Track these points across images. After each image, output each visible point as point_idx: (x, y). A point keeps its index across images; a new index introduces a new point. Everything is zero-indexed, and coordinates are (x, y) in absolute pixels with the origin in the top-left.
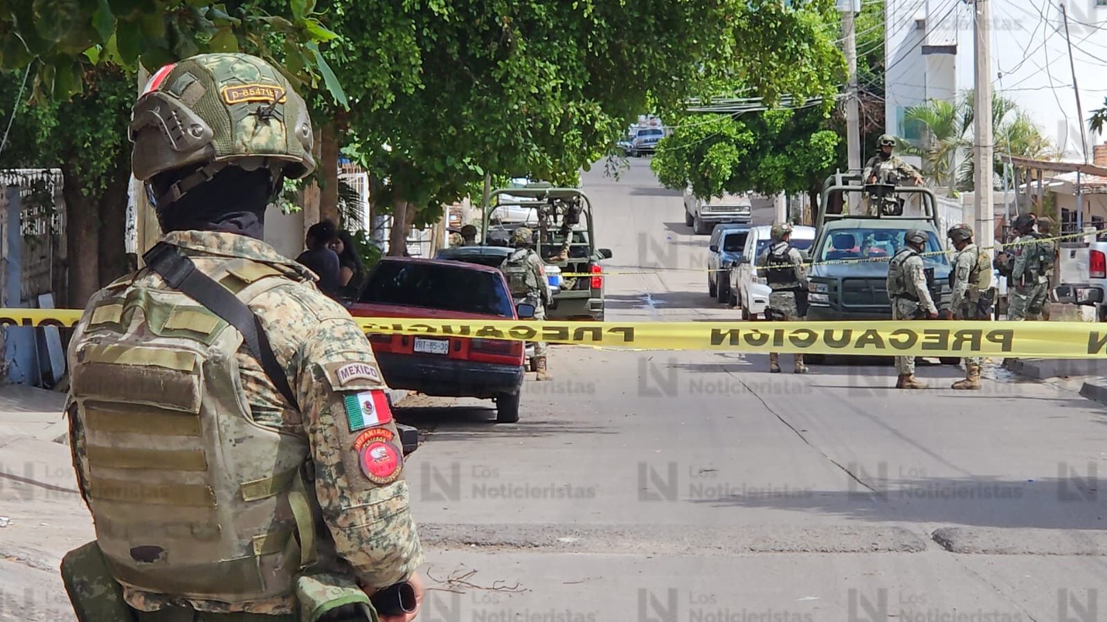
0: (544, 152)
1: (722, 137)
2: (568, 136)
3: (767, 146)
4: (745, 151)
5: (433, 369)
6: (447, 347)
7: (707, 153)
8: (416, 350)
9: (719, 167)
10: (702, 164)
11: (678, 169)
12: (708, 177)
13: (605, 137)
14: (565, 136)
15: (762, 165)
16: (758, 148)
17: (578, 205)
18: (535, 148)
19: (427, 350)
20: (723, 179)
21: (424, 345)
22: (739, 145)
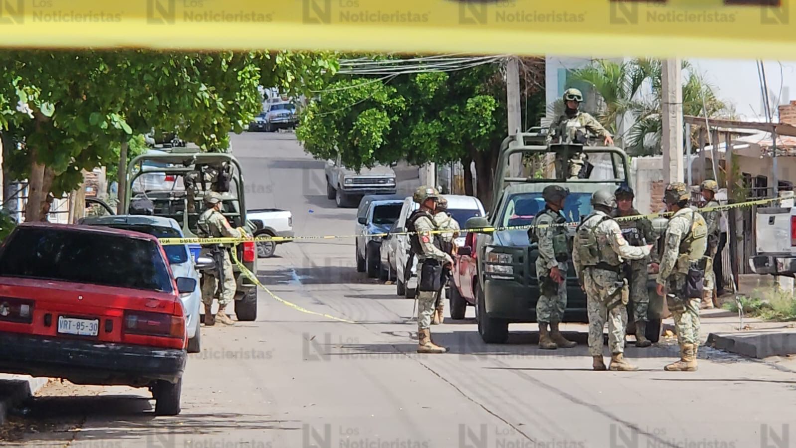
0: (213, 92)
1: (372, 103)
2: (244, 73)
3: (420, 111)
4: (396, 118)
5: (80, 353)
6: (96, 328)
7: (357, 120)
8: (60, 330)
9: (369, 135)
10: (352, 131)
11: (326, 137)
12: (357, 145)
13: (289, 74)
14: (240, 73)
15: (415, 133)
16: (410, 114)
17: (228, 172)
18: (203, 87)
19: (73, 330)
20: (374, 148)
21: (69, 326)
22: (391, 111)
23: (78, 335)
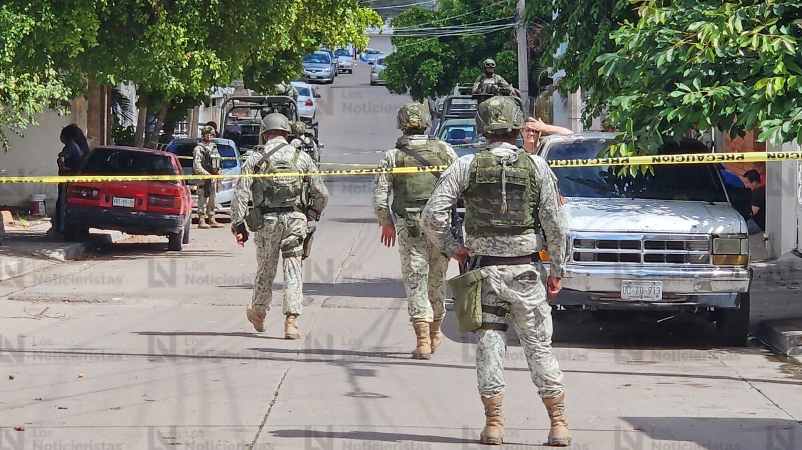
1: (435, 56)
2: (194, 72)
3: (465, 61)
4: (448, 65)
5: (124, 216)
6: (133, 203)
7: (420, 67)
8: (114, 204)
9: (428, 77)
10: (416, 75)
11: (399, 79)
12: (420, 84)
13: (217, 73)
14: (192, 72)
15: (461, 76)
16: (458, 63)
19: (121, 204)
20: (432, 86)
21: (119, 202)
22: (444, 60)
23: (124, 207)
